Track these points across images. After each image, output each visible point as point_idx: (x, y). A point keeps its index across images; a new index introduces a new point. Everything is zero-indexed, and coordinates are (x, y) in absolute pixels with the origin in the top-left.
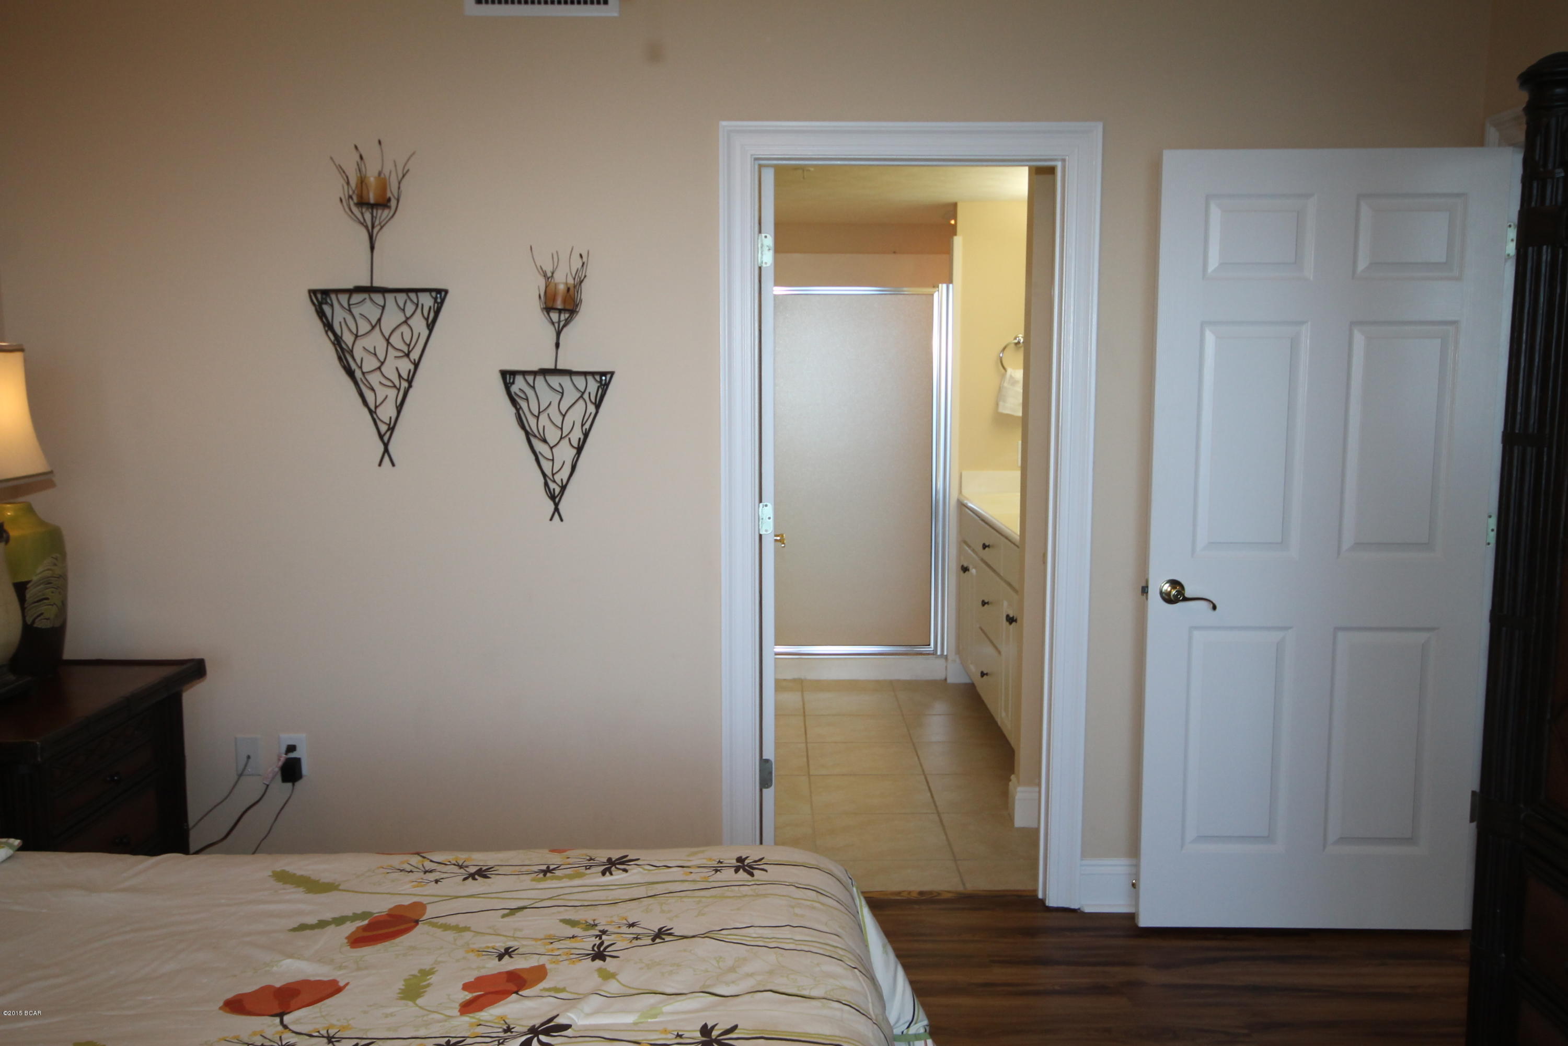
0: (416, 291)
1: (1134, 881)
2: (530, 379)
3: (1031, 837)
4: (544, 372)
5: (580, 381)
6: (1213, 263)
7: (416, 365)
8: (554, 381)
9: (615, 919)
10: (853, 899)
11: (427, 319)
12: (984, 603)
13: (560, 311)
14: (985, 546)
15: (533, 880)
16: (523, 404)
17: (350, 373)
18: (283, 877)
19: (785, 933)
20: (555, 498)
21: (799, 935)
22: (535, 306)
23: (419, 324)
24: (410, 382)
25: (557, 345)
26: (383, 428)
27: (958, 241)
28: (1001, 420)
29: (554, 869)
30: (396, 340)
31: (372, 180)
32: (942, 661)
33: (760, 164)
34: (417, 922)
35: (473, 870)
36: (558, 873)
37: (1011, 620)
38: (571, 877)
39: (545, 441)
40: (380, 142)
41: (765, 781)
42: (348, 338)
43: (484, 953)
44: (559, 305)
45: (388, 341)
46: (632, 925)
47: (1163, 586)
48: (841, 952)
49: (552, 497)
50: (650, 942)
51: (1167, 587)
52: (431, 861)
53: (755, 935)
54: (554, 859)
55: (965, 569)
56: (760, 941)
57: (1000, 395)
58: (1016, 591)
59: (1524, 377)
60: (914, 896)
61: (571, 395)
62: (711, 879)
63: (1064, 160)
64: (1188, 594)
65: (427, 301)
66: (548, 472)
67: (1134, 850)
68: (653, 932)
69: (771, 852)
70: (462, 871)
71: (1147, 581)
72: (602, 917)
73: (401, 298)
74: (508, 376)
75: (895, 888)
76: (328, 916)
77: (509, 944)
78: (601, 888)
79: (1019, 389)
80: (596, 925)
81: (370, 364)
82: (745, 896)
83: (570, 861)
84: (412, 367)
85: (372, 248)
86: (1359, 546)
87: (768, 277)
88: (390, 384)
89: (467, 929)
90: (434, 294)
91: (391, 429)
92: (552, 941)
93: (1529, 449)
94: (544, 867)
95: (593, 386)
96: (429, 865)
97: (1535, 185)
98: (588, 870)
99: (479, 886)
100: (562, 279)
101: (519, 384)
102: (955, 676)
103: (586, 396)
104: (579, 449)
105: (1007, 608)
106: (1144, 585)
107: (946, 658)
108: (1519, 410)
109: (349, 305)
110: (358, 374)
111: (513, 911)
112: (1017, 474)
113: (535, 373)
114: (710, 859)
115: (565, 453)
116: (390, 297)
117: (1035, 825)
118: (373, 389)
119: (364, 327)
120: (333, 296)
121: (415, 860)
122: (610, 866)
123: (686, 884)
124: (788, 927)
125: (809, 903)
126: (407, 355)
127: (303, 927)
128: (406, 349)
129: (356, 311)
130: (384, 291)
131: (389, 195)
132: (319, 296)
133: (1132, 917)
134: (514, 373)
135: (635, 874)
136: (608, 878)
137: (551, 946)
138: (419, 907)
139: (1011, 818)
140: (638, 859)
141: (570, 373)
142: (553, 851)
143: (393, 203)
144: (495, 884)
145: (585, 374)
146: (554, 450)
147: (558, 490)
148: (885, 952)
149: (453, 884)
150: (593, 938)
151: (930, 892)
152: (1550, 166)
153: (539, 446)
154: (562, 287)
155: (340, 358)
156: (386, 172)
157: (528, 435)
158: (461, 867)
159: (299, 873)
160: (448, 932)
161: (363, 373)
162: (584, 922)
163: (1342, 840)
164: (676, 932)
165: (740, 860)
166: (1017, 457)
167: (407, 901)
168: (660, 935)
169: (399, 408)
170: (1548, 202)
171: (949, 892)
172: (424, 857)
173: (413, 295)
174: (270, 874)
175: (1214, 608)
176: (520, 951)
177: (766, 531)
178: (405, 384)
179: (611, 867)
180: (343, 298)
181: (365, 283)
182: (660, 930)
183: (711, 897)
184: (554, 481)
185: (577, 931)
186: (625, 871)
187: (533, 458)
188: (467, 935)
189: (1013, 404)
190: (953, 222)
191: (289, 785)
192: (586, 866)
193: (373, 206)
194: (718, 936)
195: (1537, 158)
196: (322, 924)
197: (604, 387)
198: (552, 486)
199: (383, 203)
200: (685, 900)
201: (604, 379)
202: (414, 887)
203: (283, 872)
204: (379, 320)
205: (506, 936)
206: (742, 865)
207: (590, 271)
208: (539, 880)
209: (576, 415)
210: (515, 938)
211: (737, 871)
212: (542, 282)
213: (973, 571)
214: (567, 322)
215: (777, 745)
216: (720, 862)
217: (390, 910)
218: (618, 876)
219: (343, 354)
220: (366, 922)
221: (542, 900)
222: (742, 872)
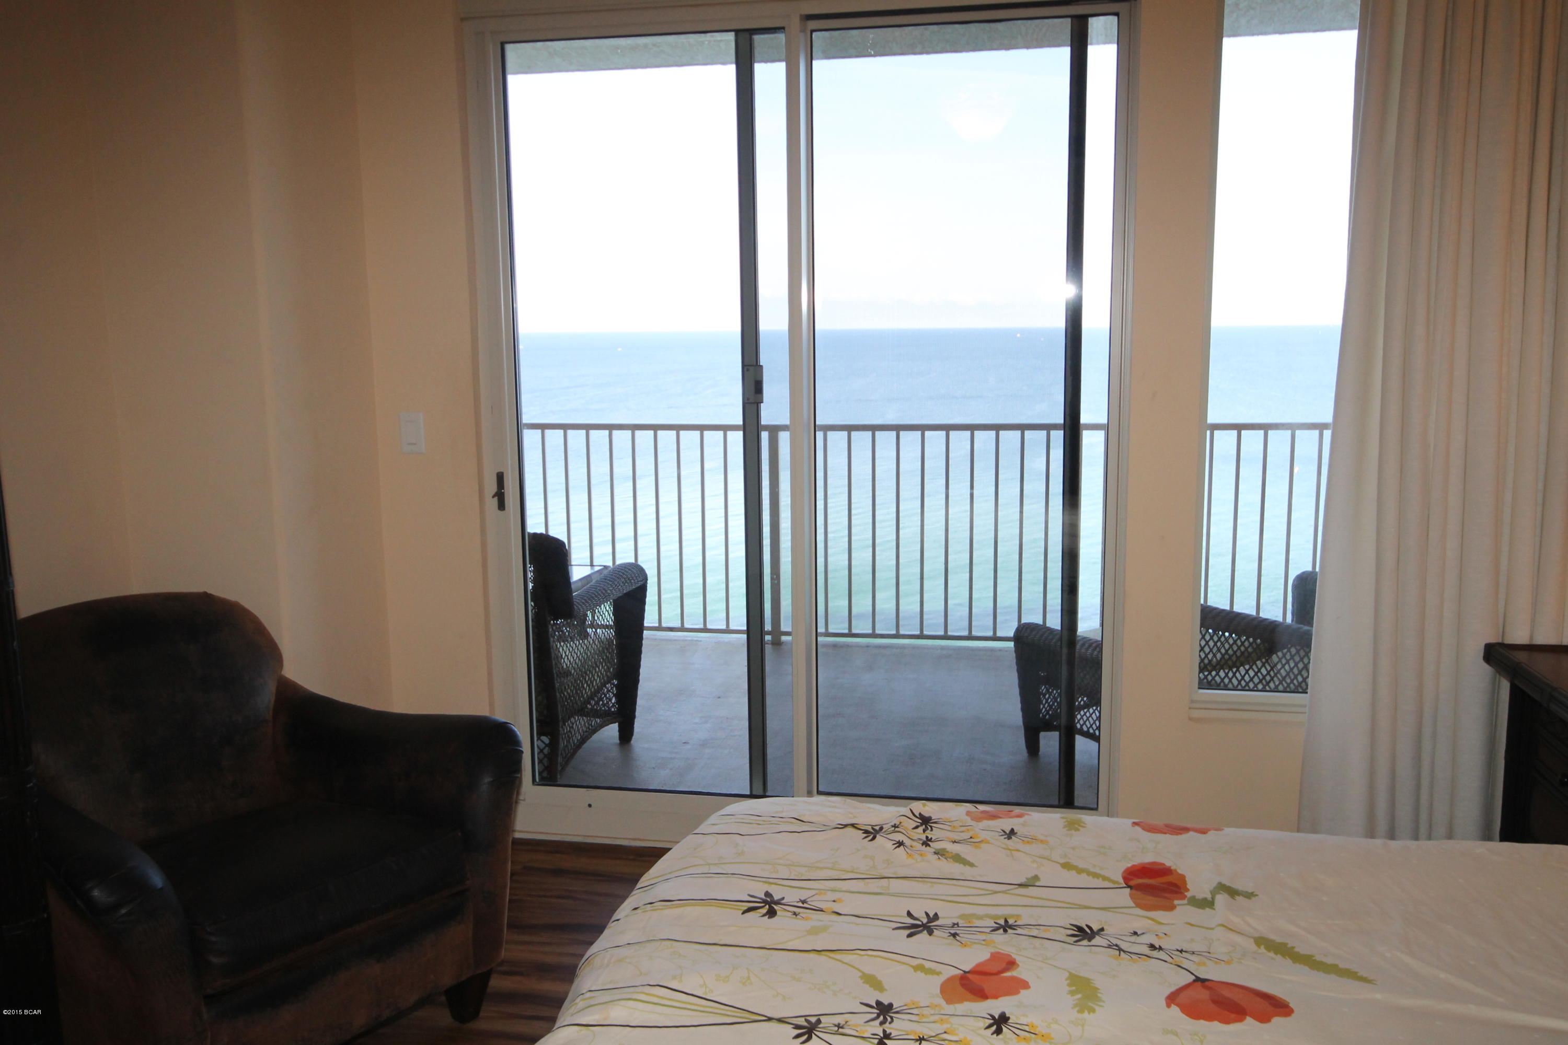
15: (1018, 918)
29: (997, 928)
36: (992, 923)
38: (976, 917)
46: (900, 844)
54: (1000, 939)
72: (929, 863)
78: (937, 899)
83: (980, 937)
94: (1010, 931)
98: (956, 922)
111: (1032, 884)
122: (928, 926)
135: (899, 911)
140: (895, 930)
164: (860, 834)
179: (928, 922)
186: (910, 917)
192: (958, 927)
208: (1012, 917)
218: (918, 911)
221: (1001, 893)
222: (776, 897)
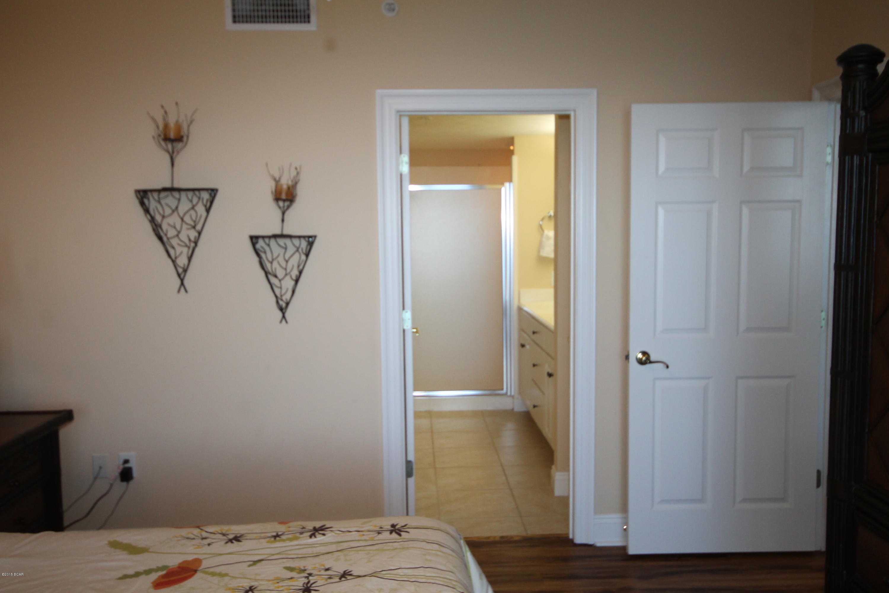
0: (199, 190)
1: (625, 527)
2: (267, 240)
3: (564, 501)
4: (275, 236)
5: (296, 242)
6: (662, 168)
7: (200, 233)
8: (281, 241)
9: (317, 566)
10: (461, 547)
11: (205, 206)
12: (534, 365)
13: (284, 201)
14: (534, 333)
15: (268, 542)
16: (263, 255)
17: (160, 238)
18: (115, 545)
19: (420, 572)
20: (283, 310)
21: (429, 573)
22: (269, 198)
23: (201, 209)
24: (196, 243)
25: (283, 220)
26: (180, 270)
27: (515, 159)
28: (542, 260)
29: (281, 535)
30: (187, 219)
31: (172, 125)
32: (510, 399)
33: (400, 114)
34: (195, 571)
35: (231, 537)
36: (283, 537)
37: (550, 375)
38: (290, 540)
39: (276, 276)
40: (177, 104)
41: (409, 473)
42: (158, 218)
43: (236, 590)
44: (284, 196)
45: (182, 219)
46: (327, 570)
47: (638, 355)
48: (454, 583)
49: (281, 309)
50: (338, 580)
51: (640, 356)
52: (206, 532)
53: (402, 574)
54: (281, 529)
55: (523, 346)
56: (405, 577)
57: (540, 246)
58: (552, 358)
59: (846, 231)
60: (498, 539)
61: (291, 250)
62: (376, 539)
63: (575, 111)
64: (652, 358)
65: (205, 196)
66: (278, 295)
67: (624, 508)
68: (340, 574)
69: (411, 521)
70: (225, 538)
71: (628, 352)
72: (310, 565)
73: (190, 194)
74: (254, 239)
75: (487, 534)
76: (141, 569)
77: (253, 584)
78: (309, 546)
79: (552, 242)
80: (305, 570)
81: (171, 233)
82: (396, 549)
83: (291, 529)
84: (197, 234)
85: (173, 164)
86: (748, 329)
87: (406, 180)
88: (183, 244)
89: (226, 575)
90: (210, 192)
91: (185, 271)
92: (278, 581)
93: (850, 274)
94: (275, 534)
95: (304, 244)
96: (205, 534)
97: (848, 120)
98: (301, 535)
99: (235, 547)
100: (285, 182)
101: (261, 244)
102: (519, 408)
103: (300, 250)
104: (297, 281)
105: (548, 369)
106: (627, 354)
107: (513, 397)
108: (844, 251)
109: (159, 198)
110: (165, 239)
111: (255, 563)
112: (551, 291)
113: (270, 237)
114: (375, 526)
115: (288, 283)
116: (183, 194)
117: (566, 494)
118: (173, 248)
119: (168, 211)
120: (149, 194)
121: (196, 531)
122: (315, 532)
123: (361, 542)
124: (422, 568)
125: (434, 552)
126: (194, 227)
127: (125, 577)
128: (193, 224)
129: (163, 202)
130: (179, 190)
131: (182, 134)
132: (142, 193)
133: (624, 548)
134: (257, 237)
135: (329, 537)
136: (313, 540)
137: (277, 585)
138: (198, 561)
139: (552, 491)
140: (331, 527)
141: (290, 237)
142: (281, 523)
143: (185, 139)
144: (245, 545)
145: (299, 237)
146: (282, 282)
147: (284, 305)
148: (481, 578)
149: (220, 546)
150: (303, 579)
151: (507, 537)
152: (857, 109)
153: (273, 280)
154: (285, 187)
155: (154, 230)
156: (181, 120)
157: (266, 273)
158: (224, 535)
159: (125, 541)
160: (214, 577)
161: (168, 239)
162: (298, 568)
163: (744, 500)
164: (355, 573)
165: (393, 526)
166: (552, 281)
167: (190, 558)
168: (345, 575)
169: (190, 258)
170: (856, 130)
171: (517, 536)
172: (201, 529)
173: (197, 193)
174: (107, 542)
175: (667, 367)
176: (259, 588)
177: (407, 326)
178: (193, 245)
180: (155, 195)
181: (168, 185)
182: (345, 572)
183: (376, 550)
184: (282, 300)
185: (294, 574)
186: (324, 535)
187: (268, 286)
188: (227, 579)
189: (549, 251)
190: (512, 148)
191: (125, 484)
192: (300, 532)
193: (172, 141)
194: (379, 575)
195: (849, 104)
196: (137, 574)
197: (311, 244)
198: (281, 303)
199: (179, 139)
200: (360, 552)
201: (310, 240)
202: (195, 548)
203: (115, 541)
204: (177, 208)
205: (250, 579)
206: (395, 529)
207: (302, 177)
208: (271, 542)
209: (294, 261)
210: (256, 580)
211: (391, 533)
212: (273, 184)
213: (528, 347)
214: (288, 207)
215: (416, 450)
216: (381, 528)
217: (180, 564)
218: (319, 538)
219: (157, 228)
220: (164, 572)
221: (273, 555)
222: (394, 534)
